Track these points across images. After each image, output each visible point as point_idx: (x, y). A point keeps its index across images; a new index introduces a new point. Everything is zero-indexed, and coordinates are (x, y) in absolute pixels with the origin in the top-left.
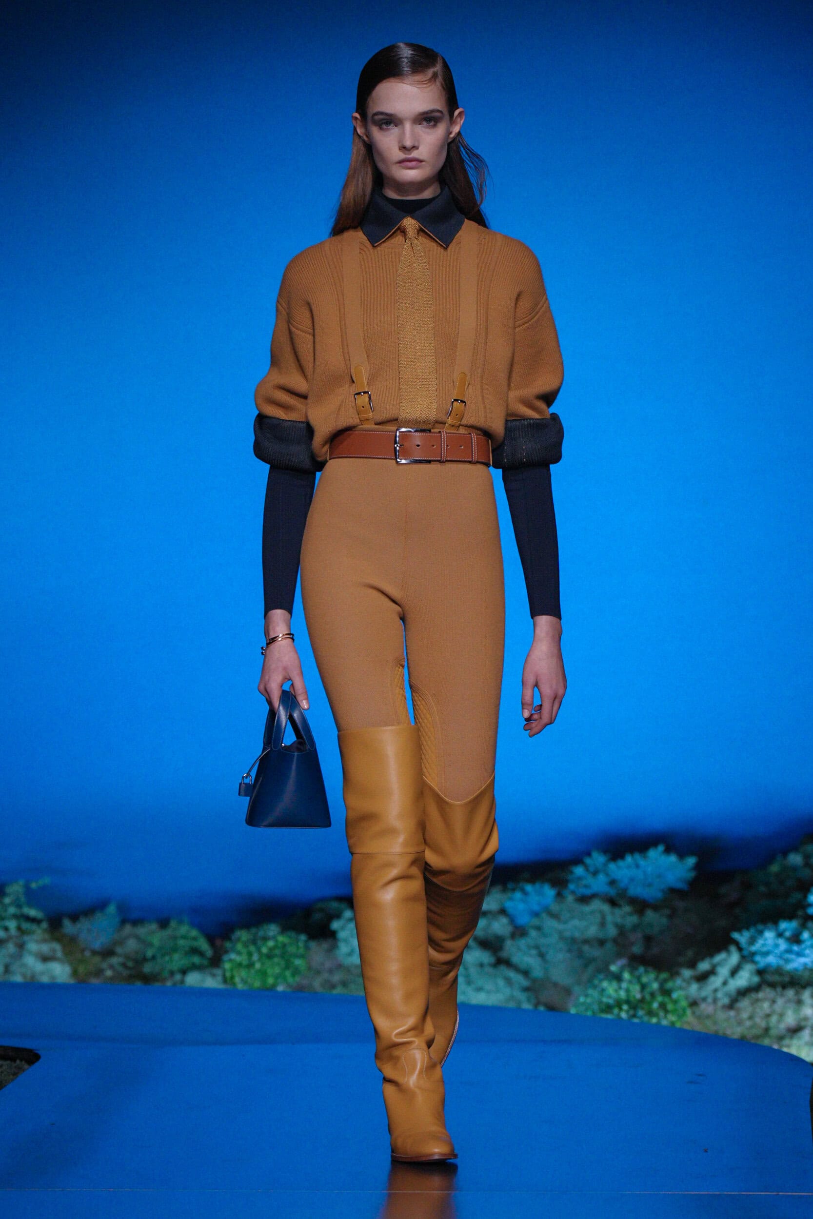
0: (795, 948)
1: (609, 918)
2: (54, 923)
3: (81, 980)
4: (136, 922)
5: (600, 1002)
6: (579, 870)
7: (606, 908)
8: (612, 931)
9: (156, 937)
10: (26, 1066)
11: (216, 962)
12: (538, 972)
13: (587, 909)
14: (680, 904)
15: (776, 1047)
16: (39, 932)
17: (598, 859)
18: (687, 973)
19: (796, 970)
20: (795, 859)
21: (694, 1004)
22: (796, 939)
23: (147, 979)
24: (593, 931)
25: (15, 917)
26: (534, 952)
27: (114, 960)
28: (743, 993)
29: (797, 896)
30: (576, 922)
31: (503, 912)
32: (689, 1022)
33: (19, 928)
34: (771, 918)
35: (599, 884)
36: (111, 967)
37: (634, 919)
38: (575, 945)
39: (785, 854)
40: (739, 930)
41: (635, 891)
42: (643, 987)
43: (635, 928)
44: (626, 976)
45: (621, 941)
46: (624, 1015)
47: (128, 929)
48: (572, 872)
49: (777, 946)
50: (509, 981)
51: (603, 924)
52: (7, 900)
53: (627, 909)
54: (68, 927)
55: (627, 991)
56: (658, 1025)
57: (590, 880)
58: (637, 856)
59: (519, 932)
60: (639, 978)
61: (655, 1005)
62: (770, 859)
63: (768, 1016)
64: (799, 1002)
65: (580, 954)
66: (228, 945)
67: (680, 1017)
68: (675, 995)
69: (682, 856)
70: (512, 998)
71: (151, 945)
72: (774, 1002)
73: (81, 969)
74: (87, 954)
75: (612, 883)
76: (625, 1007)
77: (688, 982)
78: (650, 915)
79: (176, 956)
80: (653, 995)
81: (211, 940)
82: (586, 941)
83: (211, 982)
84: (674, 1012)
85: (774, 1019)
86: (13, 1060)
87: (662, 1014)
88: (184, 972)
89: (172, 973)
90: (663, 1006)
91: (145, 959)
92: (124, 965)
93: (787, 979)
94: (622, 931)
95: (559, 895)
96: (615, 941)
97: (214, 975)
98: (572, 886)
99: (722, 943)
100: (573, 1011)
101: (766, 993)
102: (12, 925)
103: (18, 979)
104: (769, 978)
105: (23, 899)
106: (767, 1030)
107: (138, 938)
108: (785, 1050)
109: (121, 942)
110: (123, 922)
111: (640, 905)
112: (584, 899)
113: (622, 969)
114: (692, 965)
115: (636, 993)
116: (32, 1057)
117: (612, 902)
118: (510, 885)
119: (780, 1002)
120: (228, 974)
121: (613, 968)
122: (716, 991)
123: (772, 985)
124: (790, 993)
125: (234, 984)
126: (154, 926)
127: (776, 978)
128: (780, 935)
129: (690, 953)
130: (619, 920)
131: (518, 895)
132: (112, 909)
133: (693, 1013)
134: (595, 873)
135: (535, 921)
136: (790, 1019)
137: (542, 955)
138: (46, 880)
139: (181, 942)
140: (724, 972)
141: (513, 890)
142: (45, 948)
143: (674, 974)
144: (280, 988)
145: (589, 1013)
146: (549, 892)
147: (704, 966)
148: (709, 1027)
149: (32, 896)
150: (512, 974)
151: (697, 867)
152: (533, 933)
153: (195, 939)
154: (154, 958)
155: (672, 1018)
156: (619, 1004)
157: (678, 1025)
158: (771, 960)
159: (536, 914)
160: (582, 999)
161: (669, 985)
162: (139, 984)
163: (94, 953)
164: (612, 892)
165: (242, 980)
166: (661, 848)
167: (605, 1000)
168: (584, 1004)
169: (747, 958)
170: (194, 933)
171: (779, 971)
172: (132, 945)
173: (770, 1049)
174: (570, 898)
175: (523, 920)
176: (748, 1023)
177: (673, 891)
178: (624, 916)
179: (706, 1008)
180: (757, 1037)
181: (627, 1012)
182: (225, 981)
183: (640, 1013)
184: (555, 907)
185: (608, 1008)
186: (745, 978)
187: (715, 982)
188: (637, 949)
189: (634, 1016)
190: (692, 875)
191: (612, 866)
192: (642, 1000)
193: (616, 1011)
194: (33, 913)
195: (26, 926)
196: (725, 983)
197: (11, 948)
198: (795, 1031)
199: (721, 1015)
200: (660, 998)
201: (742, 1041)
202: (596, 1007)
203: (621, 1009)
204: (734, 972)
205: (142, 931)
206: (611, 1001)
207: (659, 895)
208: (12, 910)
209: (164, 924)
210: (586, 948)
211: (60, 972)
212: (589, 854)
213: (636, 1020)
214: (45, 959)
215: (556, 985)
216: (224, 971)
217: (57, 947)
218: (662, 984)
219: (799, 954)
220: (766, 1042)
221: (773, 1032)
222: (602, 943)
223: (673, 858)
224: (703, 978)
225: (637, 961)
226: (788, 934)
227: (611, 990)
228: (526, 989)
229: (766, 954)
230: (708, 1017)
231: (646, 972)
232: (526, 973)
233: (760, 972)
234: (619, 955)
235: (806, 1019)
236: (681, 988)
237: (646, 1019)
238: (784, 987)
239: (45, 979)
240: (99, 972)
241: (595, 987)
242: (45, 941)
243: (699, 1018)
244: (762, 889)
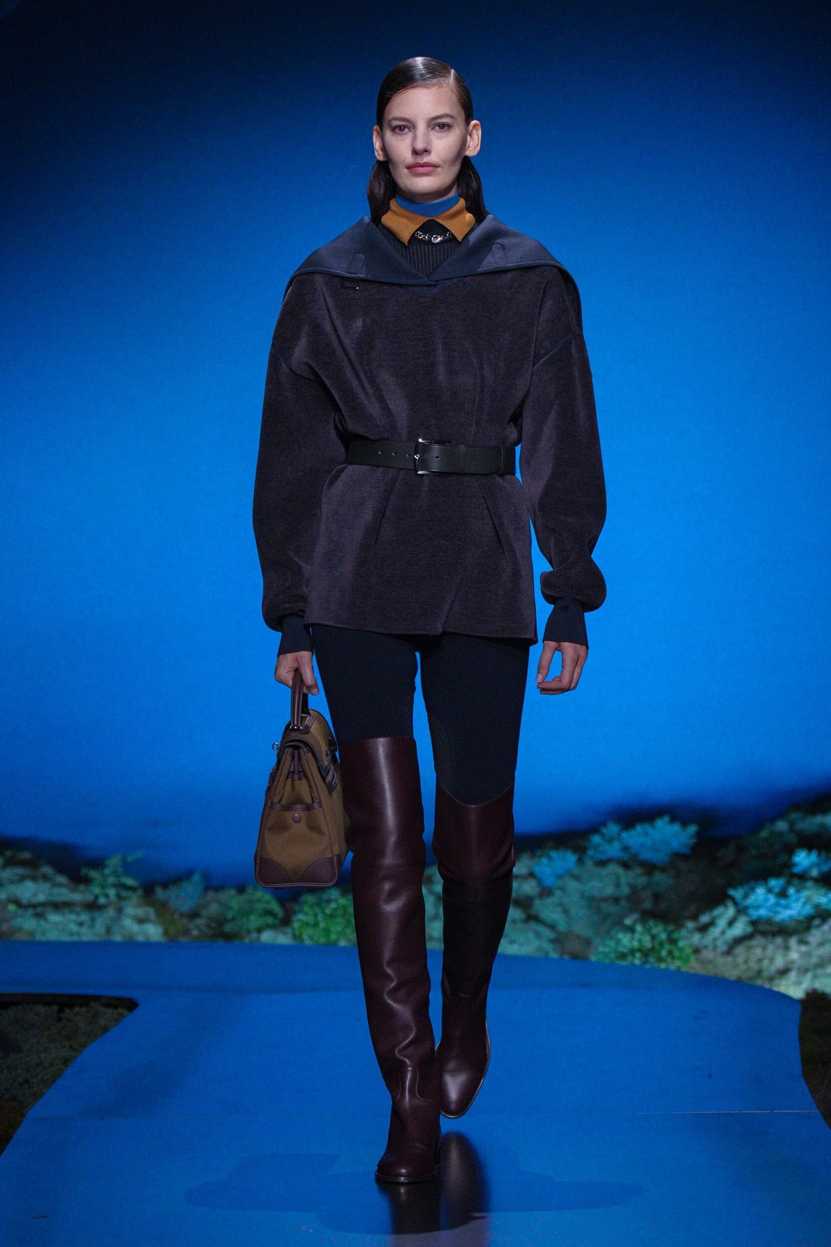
0: (783, 902)
1: (623, 880)
2: (148, 891)
3: (171, 939)
4: (219, 888)
5: (616, 951)
6: (596, 839)
7: (620, 870)
8: (625, 890)
9: (234, 900)
10: (125, 1012)
11: (286, 922)
12: (562, 926)
13: (604, 871)
14: (683, 866)
15: (767, 986)
16: (135, 898)
17: (612, 828)
18: (690, 925)
19: (783, 920)
20: (782, 826)
21: (697, 951)
22: (783, 894)
23: (229, 937)
24: (609, 890)
25: (114, 886)
26: (559, 909)
27: (200, 922)
28: (738, 941)
29: (783, 858)
30: (595, 883)
31: (532, 875)
32: (693, 966)
33: (119, 897)
34: (761, 876)
35: (614, 850)
36: (198, 927)
37: (642, 880)
38: (593, 902)
39: (773, 820)
40: (735, 887)
41: (646, 855)
42: (653, 937)
43: (645, 887)
44: (639, 928)
45: (633, 900)
46: (637, 962)
47: (211, 895)
48: (590, 841)
49: (766, 900)
50: (538, 935)
51: (618, 885)
52: (107, 871)
53: (638, 871)
54: (160, 893)
55: (640, 941)
56: (667, 970)
57: (606, 847)
58: (647, 827)
59: (546, 892)
60: (649, 930)
61: (664, 953)
62: (760, 826)
63: (760, 960)
64: (787, 948)
65: (599, 910)
66: (296, 907)
67: (684, 962)
68: (681, 944)
69: (684, 824)
70: (540, 949)
71: (230, 908)
72: (764, 948)
73: (172, 930)
74: (176, 917)
75: (626, 849)
76: (638, 955)
77: (691, 932)
78: (658, 877)
79: (253, 918)
80: (662, 944)
81: (282, 902)
82: (605, 899)
83: (283, 939)
84: (681, 958)
85: (765, 963)
86: (115, 1007)
87: (669, 960)
88: (259, 930)
89: (249, 932)
90: (670, 953)
91: (226, 920)
92: (208, 926)
93: (775, 929)
94: (634, 890)
95: (580, 861)
96: (629, 898)
97: (285, 934)
98: (590, 853)
99: (719, 898)
100: (593, 959)
101: (758, 941)
102: (112, 892)
103: (118, 938)
104: (761, 927)
105: (120, 870)
106: (759, 973)
107: (219, 902)
108: (776, 989)
109: (205, 906)
110: (207, 888)
111: (649, 868)
112: (602, 863)
113: (634, 923)
114: (695, 917)
115: (647, 942)
116: (131, 1005)
117: (626, 865)
118: (538, 853)
119: (771, 948)
120: (297, 933)
121: (628, 922)
122: (715, 940)
123: (764, 934)
124: (779, 940)
125: (302, 940)
126: (233, 892)
127: (767, 928)
128: (770, 891)
129: (693, 908)
130: (632, 881)
131: (544, 861)
132: (196, 878)
133: (697, 960)
134: (610, 841)
135: (559, 883)
136: (779, 962)
137: (566, 912)
138: (140, 854)
139: (257, 906)
140: (722, 923)
141: (540, 856)
142: (140, 912)
143: (679, 926)
144: (342, 943)
145: (607, 961)
146: (571, 858)
147: (705, 919)
148: (709, 971)
149: (128, 868)
150: (541, 929)
151: (698, 834)
152: (558, 893)
153: (268, 902)
154: (233, 919)
155: (678, 963)
156: (632, 952)
157: (684, 969)
158: (763, 912)
159: (560, 877)
160: (601, 949)
161: (676, 935)
162: (221, 942)
163: (182, 915)
164: (625, 856)
165: (309, 937)
166: (666, 818)
167: (621, 949)
168: (603, 953)
169: (741, 911)
170: (267, 897)
171: (769, 921)
172: (214, 909)
173: (761, 988)
174: (589, 863)
175: (549, 881)
176: (743, 967)
177: (678, 856)
178: (636, 877)
179: (708, 954)
180: (751, 978)
181: (640, 959)
182: (295, 937)
183: (651, 959)
184: (577, 871)
185: (623, 956)
186: (740, 928)
187: (715, 932)
188: (648, 905)
189: (646, 962)
190: (693, 841)
191: (625, 835)
192: (653, 949)
193: (630, 958)
194: (129, 881)
195: (124, 893)
196: (723, 933)
197: (111, 912)
198: (784, 972)
199: (721, 960)
200: (667, 947)
201: (739, 984)
202: (613, 955)
203: (634, 956)
204: (731, 923)
205: (224, 896)
206: (625, 951)
207: (666, 859)
208: (111, 880)
209: (241, 889)
210: (605, 906)
211: (153, 932)
212: (604, 824)
213: (648, 966)
214: (141, 921)
215: (578, 937)
216: (293, 929)
217: (151, 911)
218: (670, 934)
219: (787, 907)
220: (759, 982)
221: (765, 974)
222: (617, 900)
223: (676, 827)
224: (704, 929)
225: (647, 916)
226: (777, 890)
227: (626, 941)
228: (553, 941)
229: (758, 907)
230: (710, 962)
231: (656, 925)
232: (552, 927)
233: (754, 923)
234: (632, 910)
235: (793, 962)
236: (685, 938)
237: (656, 965)
238: (774, 934)
239: (141, 938)
240: (186, 932)
241: (612, 938)
242: (139, 906)
243: (703, 963)
244: (754, 852)
